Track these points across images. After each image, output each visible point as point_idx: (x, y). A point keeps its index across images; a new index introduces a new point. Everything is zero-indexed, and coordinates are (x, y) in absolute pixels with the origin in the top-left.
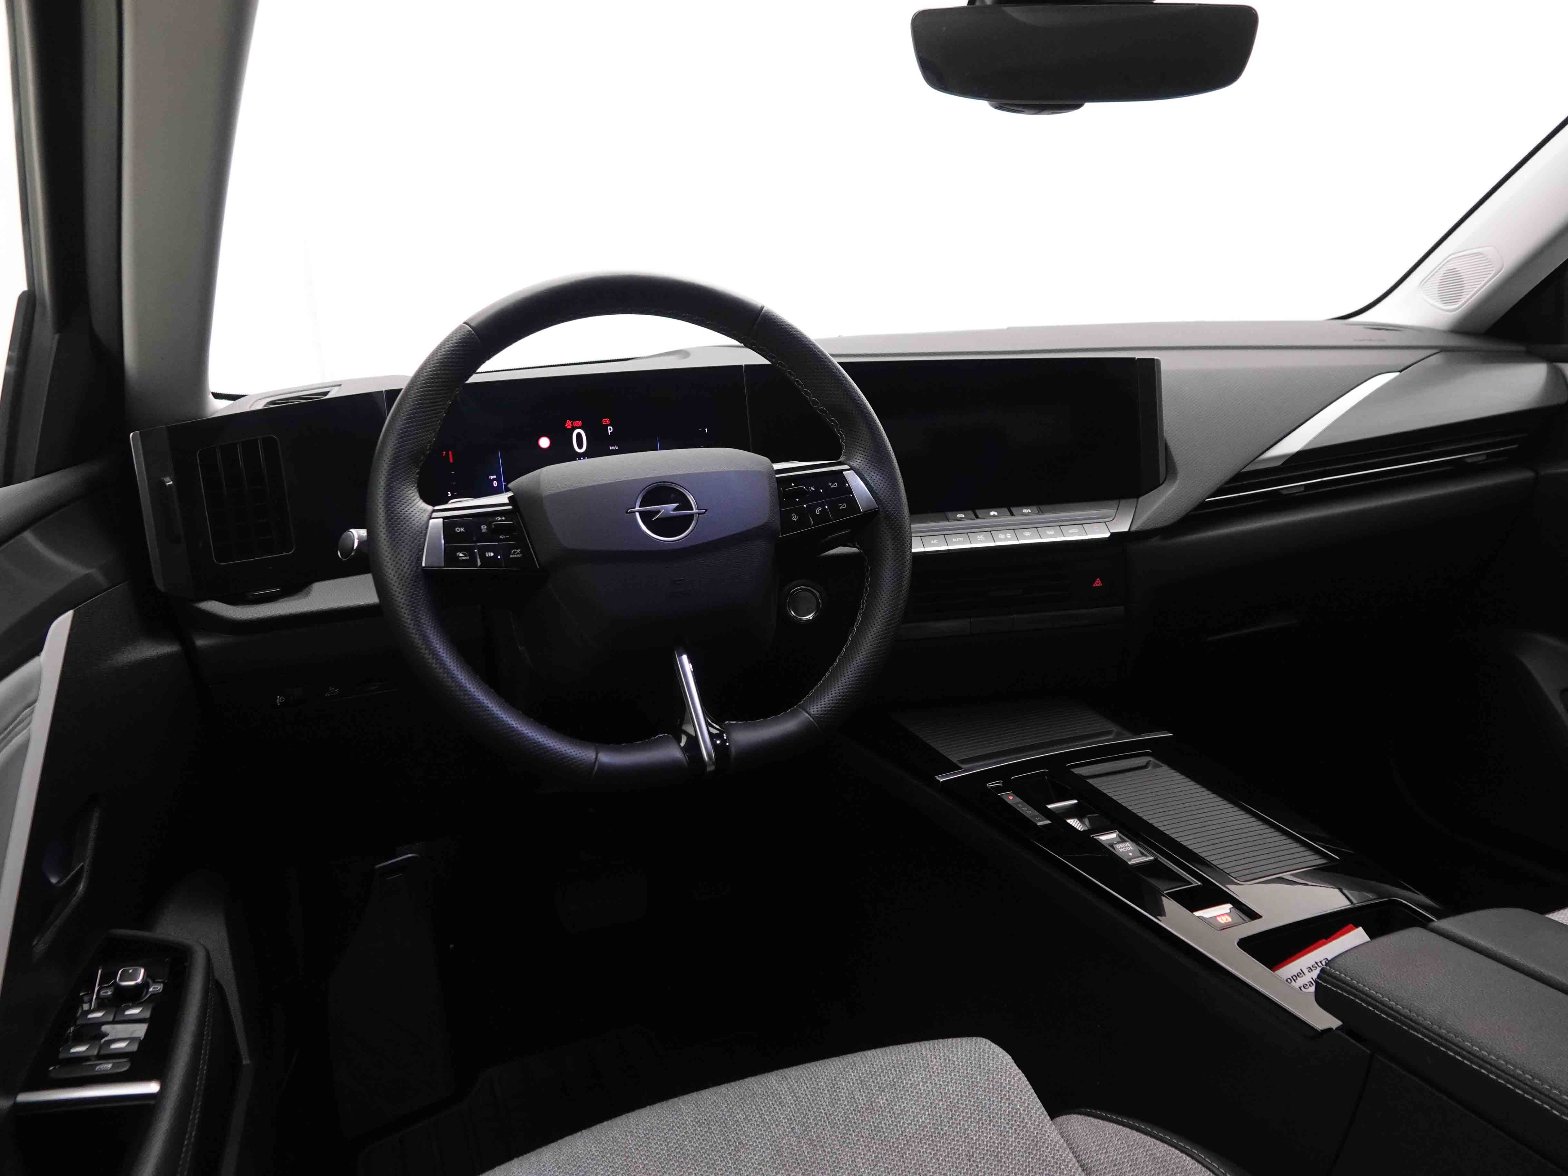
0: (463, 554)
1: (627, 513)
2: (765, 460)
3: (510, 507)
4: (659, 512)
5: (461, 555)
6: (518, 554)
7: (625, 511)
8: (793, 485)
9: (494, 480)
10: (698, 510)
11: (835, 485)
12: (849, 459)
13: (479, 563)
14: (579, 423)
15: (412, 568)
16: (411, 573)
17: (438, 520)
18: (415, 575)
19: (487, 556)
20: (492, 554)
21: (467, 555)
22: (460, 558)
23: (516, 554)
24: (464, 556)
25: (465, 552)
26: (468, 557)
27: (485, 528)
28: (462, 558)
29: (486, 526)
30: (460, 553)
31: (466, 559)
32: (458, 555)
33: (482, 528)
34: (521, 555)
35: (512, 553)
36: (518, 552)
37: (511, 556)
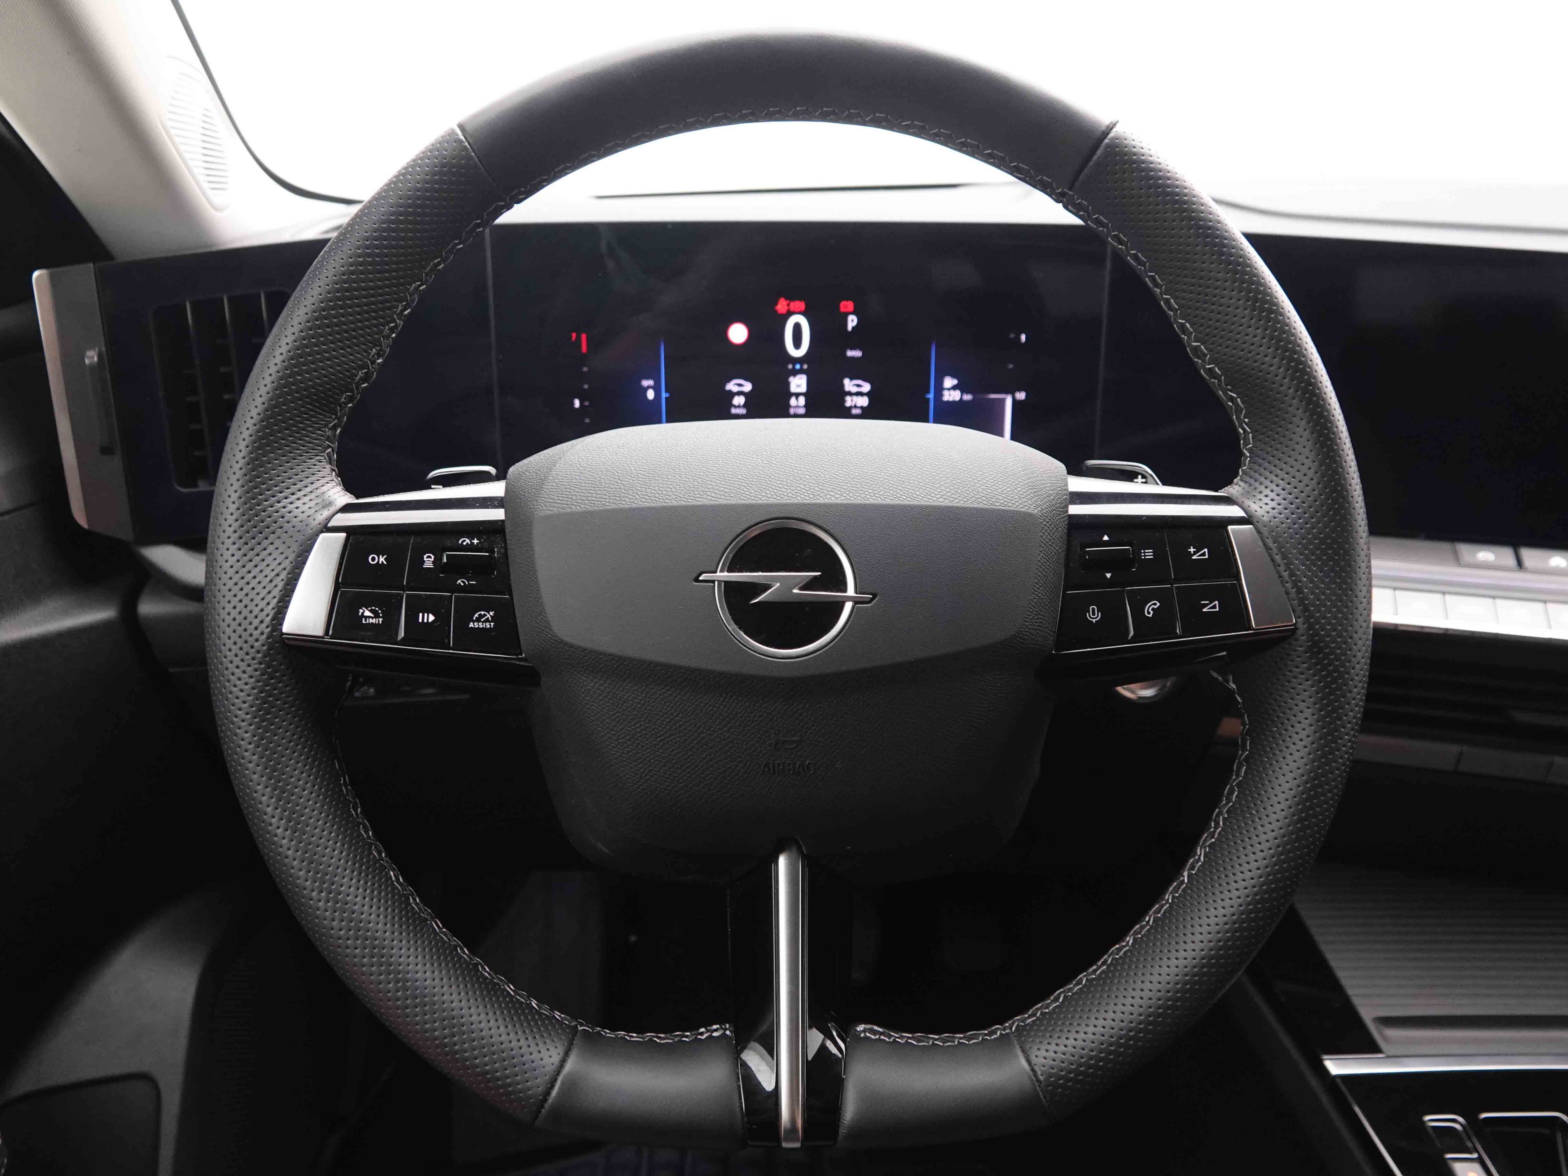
0: (371, 611)
1: (697, 580)
2: (1060, 467)
4: (769, 587)
5: (367, 613)
6: (487, 621)
7: (694, 575)
8: (1106, 538)
9: (649, 387)
10: (857, 594)
11: (1204, 554)
12: (1247, 494)
13: (402, 634)
14: (801, 305)
15: (262, 633)
16: (256, 644)
17: (343, 535)
18: (265, 648)
19: (420, 620)
20: (432, 618)
21: (381, 615)
22: (364, 619)
23: (483, 622)
24: (373, 616)
25: (377, 609)
26: (381, 620)
27: (430, 559)
28: (368, 619)
29: (433, 557)
30: (364, 608)
31: (377, 622)
32: (360, 614)
33: (425, 559)
34: (492, 624)
35: (474, 619)
36: (488, 618)
37: (471, 625)
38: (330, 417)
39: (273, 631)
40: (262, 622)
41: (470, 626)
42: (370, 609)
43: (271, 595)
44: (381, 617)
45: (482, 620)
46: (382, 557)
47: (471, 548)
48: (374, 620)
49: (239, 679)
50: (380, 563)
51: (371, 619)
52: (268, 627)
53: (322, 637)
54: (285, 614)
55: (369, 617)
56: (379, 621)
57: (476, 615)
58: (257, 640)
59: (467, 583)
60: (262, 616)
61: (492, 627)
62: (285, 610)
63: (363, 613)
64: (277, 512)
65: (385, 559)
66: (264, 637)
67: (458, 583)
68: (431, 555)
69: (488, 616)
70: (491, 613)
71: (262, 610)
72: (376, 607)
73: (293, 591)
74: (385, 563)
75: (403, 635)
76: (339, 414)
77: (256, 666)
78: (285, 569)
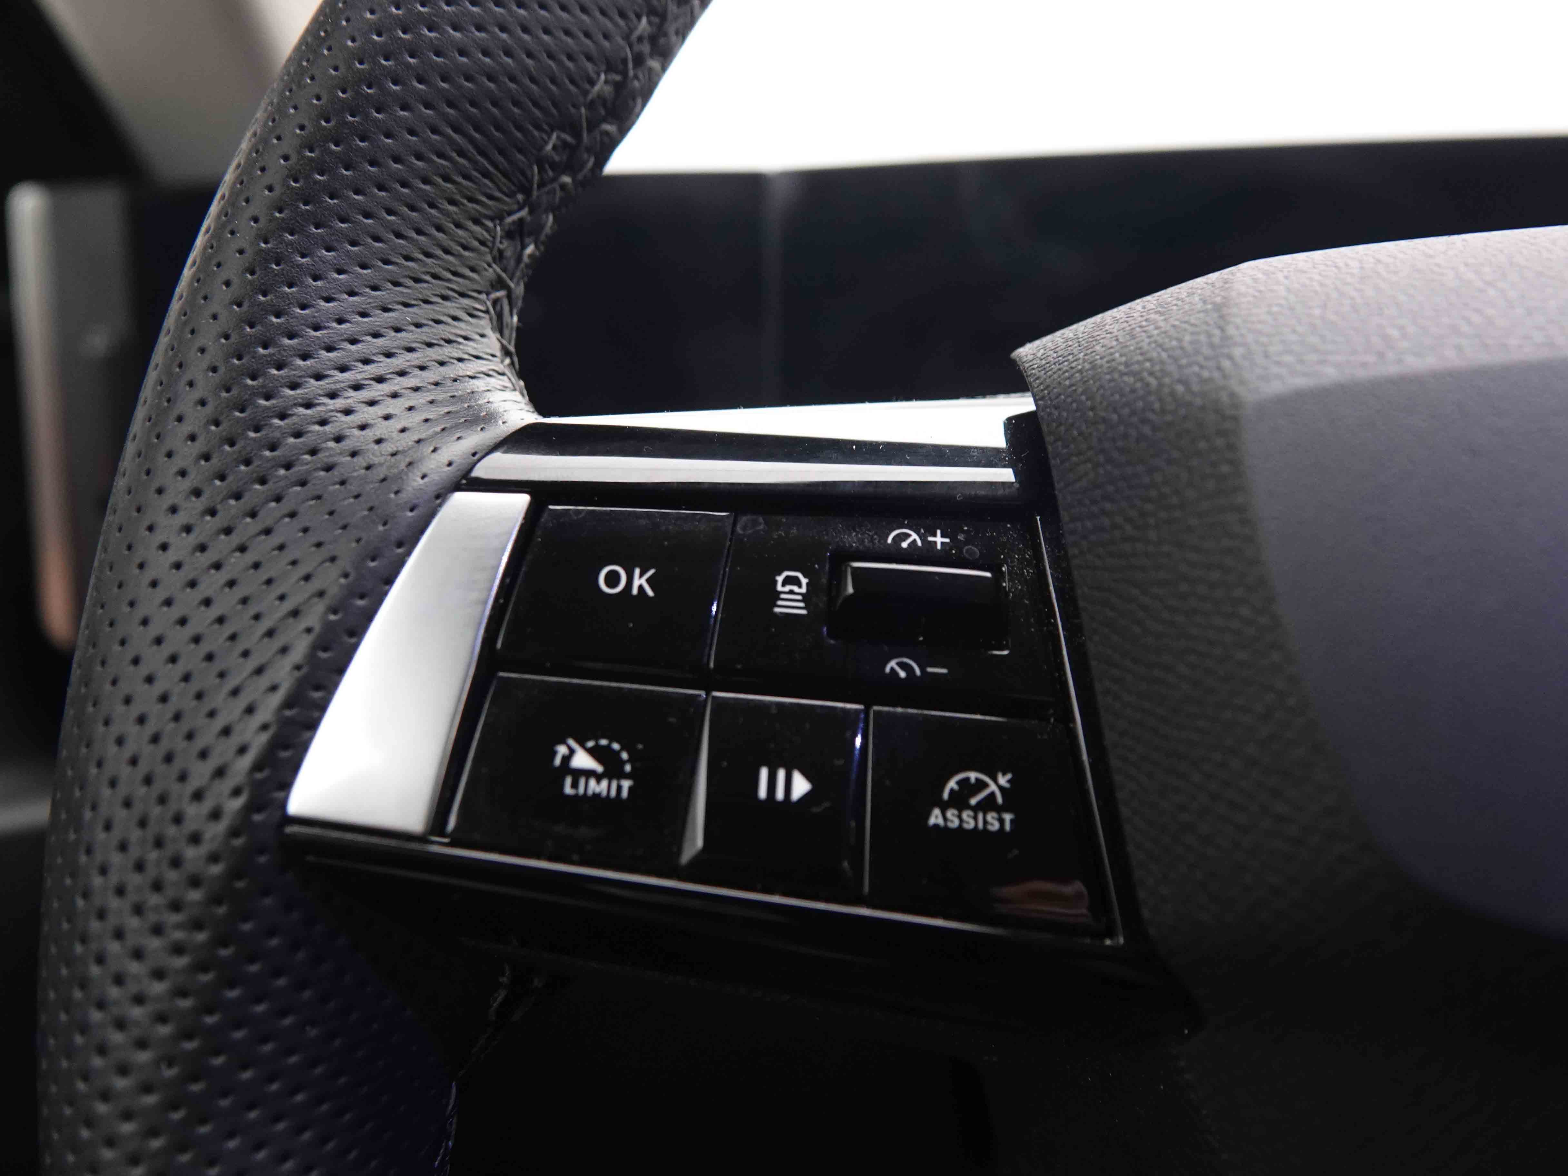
0: (594, 753)
3: (1006, 475)
5: (582, 760)
6: (988, 804)
13: (695, 840)
15: (216, 815)
16: (191, 853)
17: (522, 500)
18: (216, 869)
19: (763, 793)
20: (801, 786)
21: (628, 768)
22: (568, 781)
23: (976, 809)
24: (599, 769)
25: (616, 746)
26: (626, 784)
27: (795, 589)
28: (582, 781)
29: (804, 581)
30: (571, 742)
31: (613, 793)
32: (558, 761)
33: (780, 588)
34: (1008, 817)
35: (946, 795)
36: (993, 794)
37: (936, 818)
38: (512, 195)
39: (253, 806)
40: (220, 773)
41: (932, 821)
42: (590, 744)
43: (264, 681)
44: (627, 776)
45: (973, 801)
46: (641, 576)
47: (926, 555)
48: (604, 783)
49: (138, 954)
50: (635, 591)
51: (592, 783)
52: (236, 792)
53: (421, 839)
54: (304, 748)
55: (589, 774)
56: (619, 788)
57: (952, 784)
58: (195, 839)
59: (918, 672)
60: (223, 751)
61: (1008, 827)
62: (308, 734)
63: (567, 759)
64: (308, 405)
65: (648, 581)
66: (221, 827)
67: (888, 670)
68: (799, 575)
69: (993, 787)
70: (1003, 780)
71: (226, 731)
72: (611, 741)
73: (341, 670)
74: (650, 593)
75: (700, 843)
76: (535, 193)
77: (179, 935)
78: (321, 594)
